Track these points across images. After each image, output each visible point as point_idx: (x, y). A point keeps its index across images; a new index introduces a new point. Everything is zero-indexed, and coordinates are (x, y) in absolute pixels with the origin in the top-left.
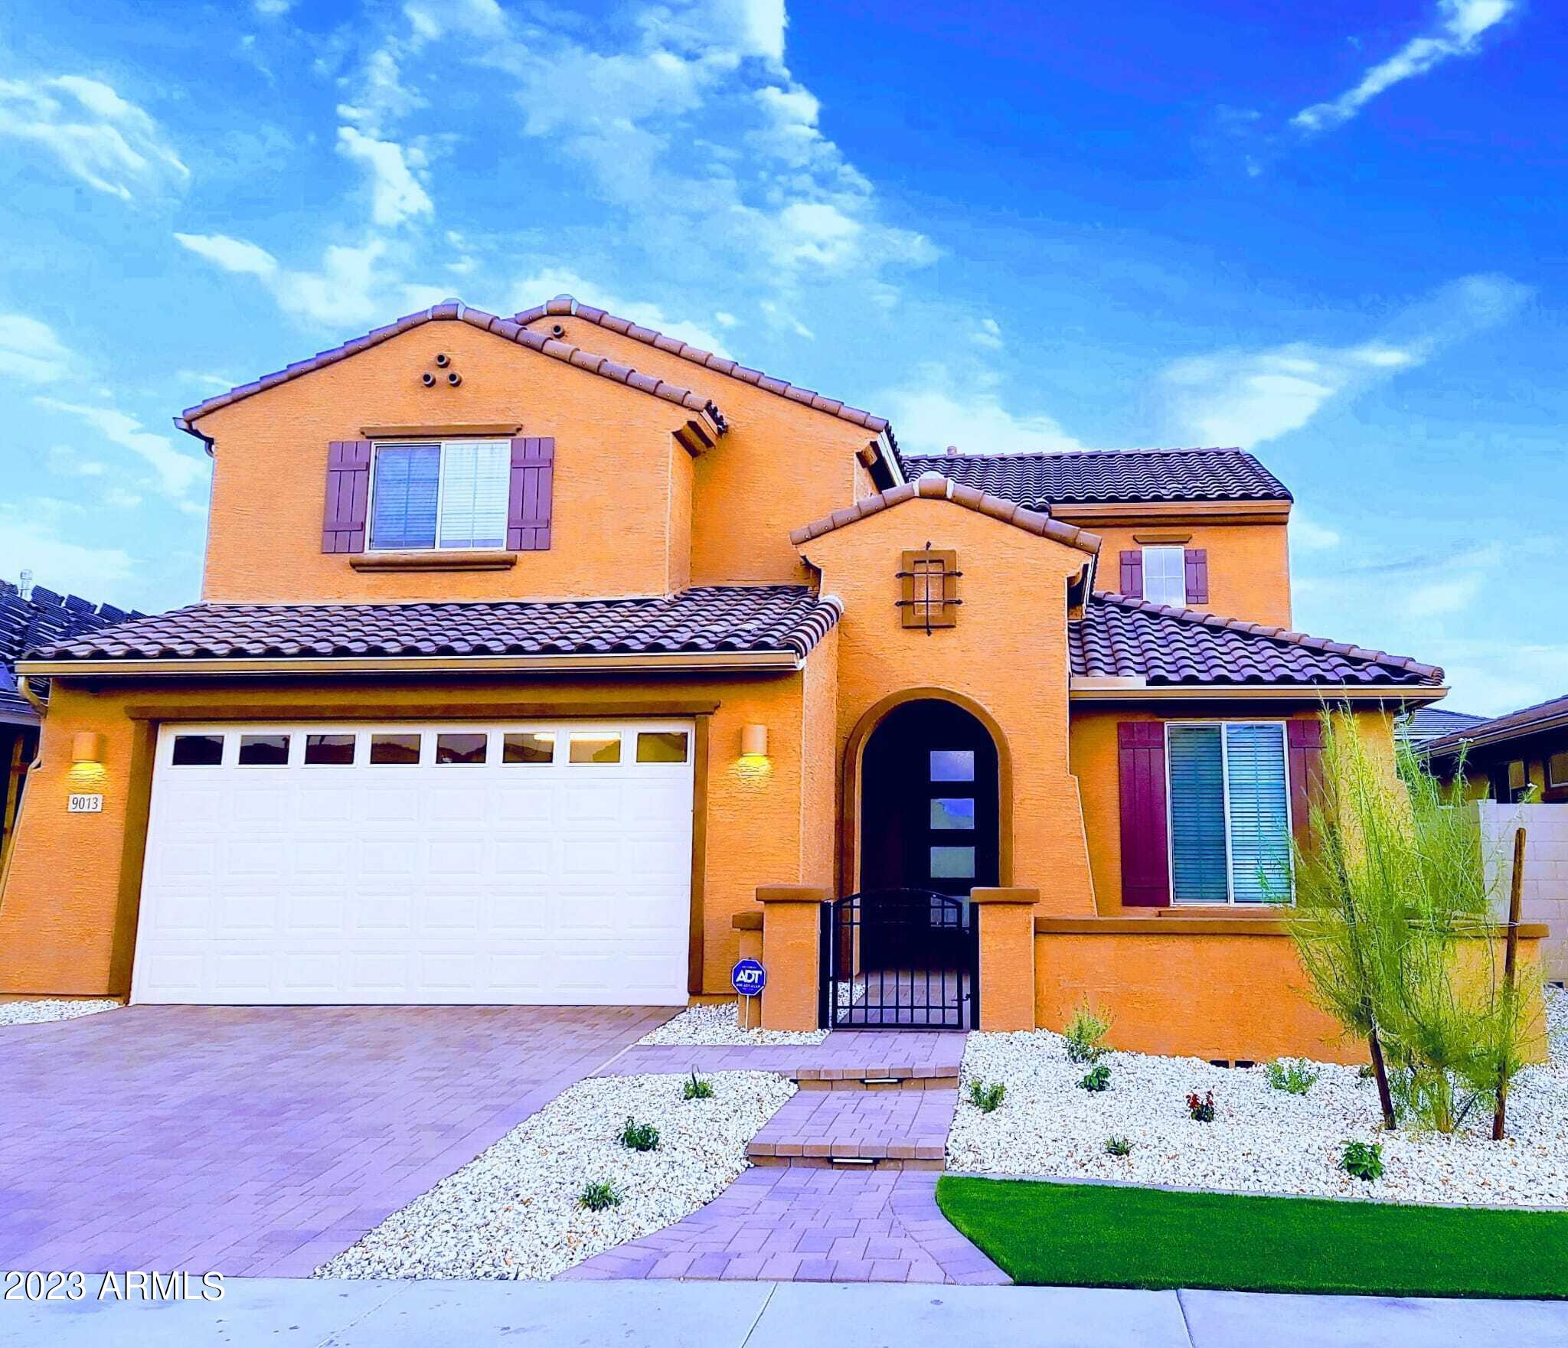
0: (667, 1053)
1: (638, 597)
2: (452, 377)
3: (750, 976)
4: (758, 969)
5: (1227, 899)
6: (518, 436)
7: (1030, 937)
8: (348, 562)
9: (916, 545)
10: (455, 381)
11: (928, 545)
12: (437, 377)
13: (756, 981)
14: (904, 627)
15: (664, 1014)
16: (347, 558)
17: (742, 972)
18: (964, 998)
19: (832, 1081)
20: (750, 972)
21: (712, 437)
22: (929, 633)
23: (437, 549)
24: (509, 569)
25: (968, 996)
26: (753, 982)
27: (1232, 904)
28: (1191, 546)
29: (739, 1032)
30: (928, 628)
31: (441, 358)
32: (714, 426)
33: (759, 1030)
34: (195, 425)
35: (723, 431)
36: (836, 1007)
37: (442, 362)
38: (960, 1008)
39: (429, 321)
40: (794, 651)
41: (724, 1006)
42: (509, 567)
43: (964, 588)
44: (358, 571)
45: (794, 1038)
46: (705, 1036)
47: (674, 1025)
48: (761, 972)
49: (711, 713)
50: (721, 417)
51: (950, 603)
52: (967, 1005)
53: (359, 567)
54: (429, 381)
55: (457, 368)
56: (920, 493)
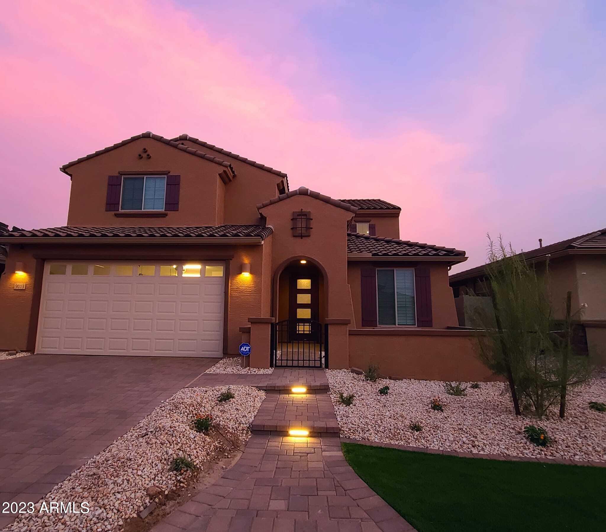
0: (215, 377)
1: (207, 226)
2: (148, 155)
3: (246, 349)
4: (249, 346)
5: (395, 325)
6: (169, 175)
7: (347, 336)
8: (113, 214)
9: (298, 210)
10: (149, 157)
11: (302, 209)
12: (143, 156)
13: (248, 351)
14: (294, 236)
15: (214, 360)
16: (113, 213)
17: (243, 348)
18: (322, 357)
19: (280, 390)
20: (245, 347)
21: (231, 178)
22: (302, 238)
23: (143, 210)
24: (165, 217)
25: (324, 357)
26: (247, 351)
27: (397, 326)
28: (371, 223)
29: (241, 368)
30: (302, 237)
31: (145, 149)
32: (232, 174)
33: (248, 368)
34: (66, 170)
35: (234, 176)
36: (276, 360)
37: (145, 151)
38: (321, 361)
39: (141, 138)
40: (260, 237)
41: (235, 358)
42: (165, 216)
43: (313, 224)
44: (117, 217)
45: (262, 371)
46: (229, 370)
47: (218, 365)
48: (249, 347)
49: (231, 259)
50: (234, 171)
51: (308, 228)
52: (323, 360)
53: (118, 216)
54: (140, 157)
55: (149, 152)
56: (299, 193)
